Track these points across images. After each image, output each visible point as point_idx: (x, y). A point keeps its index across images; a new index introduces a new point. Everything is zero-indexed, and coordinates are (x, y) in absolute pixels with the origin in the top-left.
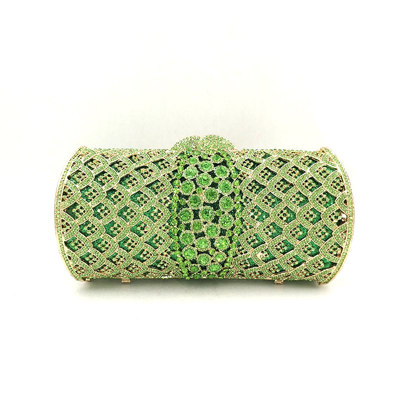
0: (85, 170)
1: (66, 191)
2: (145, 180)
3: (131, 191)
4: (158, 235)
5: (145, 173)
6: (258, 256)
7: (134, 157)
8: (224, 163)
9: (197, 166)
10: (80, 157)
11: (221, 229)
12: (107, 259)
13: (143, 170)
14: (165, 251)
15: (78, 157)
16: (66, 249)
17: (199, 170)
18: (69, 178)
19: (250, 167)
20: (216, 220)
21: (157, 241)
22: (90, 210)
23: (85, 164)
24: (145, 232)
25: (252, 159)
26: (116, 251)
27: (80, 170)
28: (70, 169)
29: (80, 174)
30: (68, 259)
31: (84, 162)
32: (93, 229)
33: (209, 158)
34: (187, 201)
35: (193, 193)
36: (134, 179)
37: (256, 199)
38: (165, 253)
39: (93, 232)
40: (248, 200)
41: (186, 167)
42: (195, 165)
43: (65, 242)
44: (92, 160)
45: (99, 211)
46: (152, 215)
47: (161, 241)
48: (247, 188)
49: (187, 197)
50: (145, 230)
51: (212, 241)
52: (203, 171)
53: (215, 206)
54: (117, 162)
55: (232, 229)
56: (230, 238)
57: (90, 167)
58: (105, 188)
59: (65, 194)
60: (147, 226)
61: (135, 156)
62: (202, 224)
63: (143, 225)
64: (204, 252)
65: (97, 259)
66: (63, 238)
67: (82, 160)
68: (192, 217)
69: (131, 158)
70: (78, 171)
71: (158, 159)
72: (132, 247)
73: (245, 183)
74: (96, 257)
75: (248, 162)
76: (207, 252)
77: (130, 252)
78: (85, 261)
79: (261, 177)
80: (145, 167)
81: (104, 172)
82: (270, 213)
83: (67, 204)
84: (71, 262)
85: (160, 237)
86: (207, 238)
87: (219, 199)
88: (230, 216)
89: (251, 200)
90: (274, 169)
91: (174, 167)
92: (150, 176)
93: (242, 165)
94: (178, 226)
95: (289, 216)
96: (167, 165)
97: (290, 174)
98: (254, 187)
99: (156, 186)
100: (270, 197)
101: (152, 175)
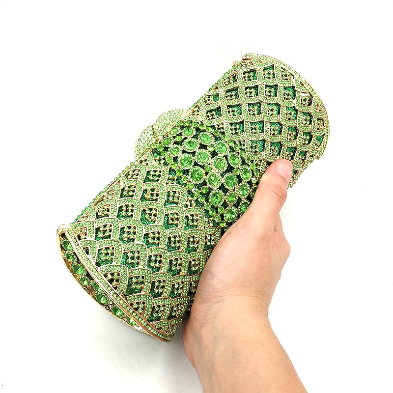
0: (103, 244)
1: (109, 278)
2: (159, 202)
3: (159, 221)
5: (151, 196)
9: (183, 151)
11: (247, 182)
15: (80, 239)
18: (98, 265)
19: (216, 116)
20: (240, 180)
23: (97, 239)
25: (210, 109)
27: (99, 248)
28: (89, 256)
29: (104, 251)
31: (94, 238)
33: (184, 137)
34: (208, 186)
35: (206, 175)
36: (150, 210)
37: (247, 136)
39: (163, 287)
40: (242, 143)
41: (175, 159)
42: (181, 152)
44: (98, 230)
46: (191, 223)
47: (213, 237)
48: (232, 133)
49: (205, 183)
52: (193, 151)
53: (230, 169)
55: (253, 175)
57: (104, 238)
58: (139, 241)
59: (111, 281)
62: (234, 193)
63: (191, 240)
68: (222, 194)
70: (99, 251)
72: (198, 265)
73: (228, 132)
75: (209, 113)
79: (231, 117)
82: (265, 138)
83: (123, 287)
86: (244, 200)
87: (228, 161)
88: (244, 166)
89: (243, 141)
90: (234, 102)
91: (166, 169)
92: (157, 195)
93: (209, 120)
94: (217, 212)
95: (277, 128)
96: (158, 173)
97: (250, 97)
98: (236, 129)
99: (171, 199)
100: (253, 126)
101: (159, 193)
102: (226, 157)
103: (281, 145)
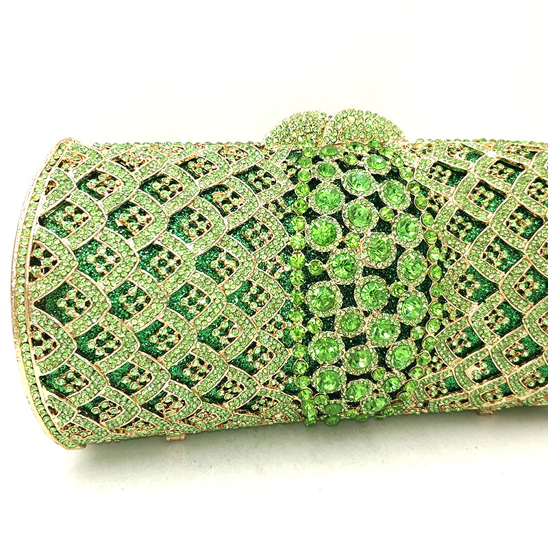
0: (80, 198)
1: (38, 254)
2: (225, 219)
3: (197, 248)
4: (259, 344)
5: (224, 202)
6: (469, 372)
7: (192, 165)
8: (394, 174)
9: (338, 182)
10: (65, 166)
11: (402, 324)
12: (142, 406)
13: (218, 196)
14: (273, 378)
15: (60, 166)
16: (45, 393)
17: (346, 193)
18: (42, 221)
19: (446, 181)
20: (391, 307)
21: (255, 358)
22: (102, 299)
23: (79, 185)
24: (231, 340)
25: (447, 163)
26: (163, 389)
27: (68, 200)
28: (43, 198)
29: (70, 210)
30: (49, 412)
31: (77, 180)
32: (111, 345)
33: (361, 163)
34: (325, 266)
35: (338, 247)
36: (201, 218)
37: (470, 253)
38: (274, 382)
39: (110, 351)
40: (453, 257)
41: (313, 184)
42: (333, 179)
43: (41, 378)
44: (95, 175)
45: (123, 299)
46: (246, 299)
47: (265, 357)
48: (448, 228)
49: (324, 257)
50: (231, 336)
51: (382, 352)
52: (353, 193)
53: (389, 275)
54: (157, 178)
55: (423, 323)
56: (419, 343)
57: (91, 192)
58: (135, 245)
59: (35, 262)
60: (235, 326)
61: (194, 160)
62: (361, 318)
63: (225, 325)
64: (363, 376)
65: (120, 408)
66: (37, 369)
67: (71, 175)
68: (340, 301)
69: (184, 165)
70: (65, 204)
71: (246, 167)
72: (201, 375)
73: (443, 217)
74: (115, 405)
75: (439, 168)
76: (368, 376)
77: (195, 387)
78: (90, 415)
79: (472, 202)
80: (221, 187)
81: (128, 205)
82: (500, 284)
83: (44, 287)
84: (56, 420)
85: (262, 347)
86: (370, 346)
87: (397, 258)
88: (420, 294)
89: (458, 256)
90: (499, 184)
91: (285, 185)
92: (234, 208)
93: (430, 177)
94: (305, 323)
95: (536, 286)
96: (267, 181)
97: (533, 196)
98: (461, 227)
99: (249, 232)
100: (497, 248)
101: (239, 207)
102: (400, 249)
103: (519, 323)
